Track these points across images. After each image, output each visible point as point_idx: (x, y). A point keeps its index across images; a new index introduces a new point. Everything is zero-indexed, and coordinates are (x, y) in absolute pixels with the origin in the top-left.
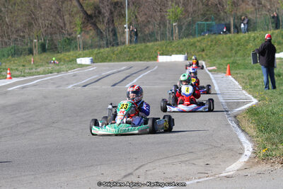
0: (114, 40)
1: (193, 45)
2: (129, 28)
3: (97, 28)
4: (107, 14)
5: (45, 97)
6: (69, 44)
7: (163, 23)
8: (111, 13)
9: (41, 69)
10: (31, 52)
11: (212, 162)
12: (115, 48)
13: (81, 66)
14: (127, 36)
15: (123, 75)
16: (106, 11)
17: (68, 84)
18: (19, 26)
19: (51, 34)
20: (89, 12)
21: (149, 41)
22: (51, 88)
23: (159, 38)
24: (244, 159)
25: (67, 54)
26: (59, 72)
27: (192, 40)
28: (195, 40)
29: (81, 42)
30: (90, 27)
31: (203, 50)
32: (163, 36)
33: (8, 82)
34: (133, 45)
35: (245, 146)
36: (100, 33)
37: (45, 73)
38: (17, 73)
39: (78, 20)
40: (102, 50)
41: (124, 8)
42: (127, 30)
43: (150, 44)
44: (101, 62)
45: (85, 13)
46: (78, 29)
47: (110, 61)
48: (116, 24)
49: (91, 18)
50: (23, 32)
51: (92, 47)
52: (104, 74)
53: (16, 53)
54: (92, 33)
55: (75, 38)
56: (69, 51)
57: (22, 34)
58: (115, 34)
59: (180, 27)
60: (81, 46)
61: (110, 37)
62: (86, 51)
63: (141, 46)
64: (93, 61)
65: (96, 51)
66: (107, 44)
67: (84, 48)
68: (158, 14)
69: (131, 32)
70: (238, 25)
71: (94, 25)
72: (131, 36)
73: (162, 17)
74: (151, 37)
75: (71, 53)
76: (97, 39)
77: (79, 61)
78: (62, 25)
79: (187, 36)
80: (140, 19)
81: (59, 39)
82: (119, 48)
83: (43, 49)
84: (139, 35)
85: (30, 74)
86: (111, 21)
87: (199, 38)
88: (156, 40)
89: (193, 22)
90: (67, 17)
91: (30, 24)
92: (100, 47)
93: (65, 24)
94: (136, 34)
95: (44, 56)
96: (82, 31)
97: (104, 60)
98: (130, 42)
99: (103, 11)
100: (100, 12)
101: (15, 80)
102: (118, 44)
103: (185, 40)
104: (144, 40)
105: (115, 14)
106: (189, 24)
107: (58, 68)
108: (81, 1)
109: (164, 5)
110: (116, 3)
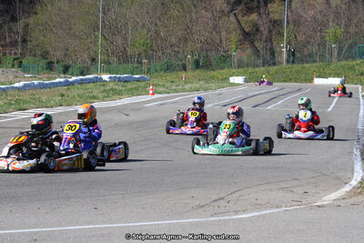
0: (271, 59)
1: (352, 68)
2: (286, 47)
3: (255, 46)
4: (266, 33)
6: (225, 61)
7: (323, 44)
8: (270, 31)
9: (187, 87)
10: (185, 69)
11: (311, 191)
12: (271, 68)
13: (233, 85)
14: (285, 56)
16: (264, 30)
17: (209, 103)
18: (174, 40)
19: (207, 51)
20: (247, 30)
21: (307, 62)
23: (317, 60)
24: (347, 188)
25: (221, 71)
27: (351, 63)
28: (354, 63)
29: (236, 61)
30: (247, 45)
31: (362, 74)
32: (322, 57)
33: (149, 97)
35: (355, 174)
36: (256, 52)
38: (162, 89)
39: (235, 37)
40: (257, 69)
41: (282, 27)
42: (284, 50)
43: (306, 65)
45: (243, 30)
46: (234, 46)
48: (274, 43)
49: (248, 36)
50: (178, 47)
51: (247, 65)
52: (251, 94)
53: (169, 68)
54: (249, 51)
55: (231, 56)
56: (223, 68)
57: (176, 49)
58: (273, 54)
59: (340, 49)
60: (236, 65)
61: (268, 57)
62: (241, 70)
63: (297, 67)
64: (246, 81)
65: (250, 70)
66: (264, 63)
67: (239, 67)
68: (318, 34)
69: (288, 51)
71: (252, 42)
72: (288, 56)
73: (323, 37)
74: (310, 58)
75: (225, 71)
76: (254, 58)
77: (232, 80)
78: (218, 41)
79: (346, 59)
80: (299, 39)
81: (212, 55)
82: (275, 68)
83: (197, 65)
85: (176, 91)
86: (269, 40)
87: (359, 62)
88: (315, 61)
89: (355, 44)
90: (224, 34)
91: (186, 40)
92: (257, 66)
93: (221, 40)
94: (293, 54)
96: (237, 48)
98: (288, 61)
99: (262, 28)
100: (258, 30)
101: (157, 96)
102: (274, 64)
103: (343, 63)
104: (302, 61)
105: (274, 33)
106: (351, 47)
107: (207, 85)
108: (240, 17)
109: (324, 25)
110: (275, 22)
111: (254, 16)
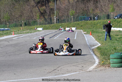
0: (50, 22)
1: (78, 24)
2: (56, 18)
3: (45, 18)
4: (48, 13)
5: (26, 42)
6: (35, 23)
7: (68, 16)
8: (50, 12)
9: (24, 32)
10: (21, 25)
11: (84, 66)
12: (51, 25)
13: (39, 31)
15: (53, 34)
16: (48, 12)
17: (34, 37)
18: (17, 16)
19: (28, 19)
20: (42, 12)
21: (63, 22)
22: (28, 38)
23: (66, 22)
24: (95, 65)
25: (34, 26)
26: (31, 33)
27: (78, 22)
28: (79, 22)
29: (39, 23)
30: (42, 17)
31: (82, 26)
32: (68, 21)
33: (13, 36)
34: (57, 24)
35: (96, 60)
36: (45, 19)
37: (26, 33)
38: (16, 33)
39: (38, 14)
40: (46, 25)
41: (54, 11)
42: (55, 18)
43: (63, 24)
44: (46, 30)
45: (41, 12)
46: (38, 18)
47: (49, 29)
48: (51, 16)
49: (42, 14)
50: (19, 18)
51: (43, 24)
52: (47, 34)
53: (16, 26)
54: (43, 19)
55: (37, 21)
56: (34, 25)
57: (18, 19)
58: (51, 20)
59: (74, 18)
60: (39, 24)
62: (41, 26)
63: (60, 24)
64: (43, 29)
65: (44, 26)
66: (48, 23)
68: (66, 13)
69: (56, 19)
70: (94, 17)
71: (44, 16)
72: (56, 20)
73: (68, 14)
74: (64, 21)
75: (35, 26)
76: (44, 21)
77: (38, 29)
78: (32, 16)
79: (76, 21)
80: (60, 15)
81: (31, 21)
82: (52, 25)
83: (26, 24)
84: (60, 20)
85: (21, 33)
86: (50, 15)
87: (80, 22)
88: (65, 22)
89: (79, 16)
90: (34, 13)
91: (21, 16)
92: (46, 24)
93: (33, 16)
94: (58, 20)
95: (26, 27)
97: (47, 29)
98: (56, 22)
100: (46, 12)
101: (15, 35)
102: (52, 23)
103: (75, 22)
104: (61, 22)
105: (51, 13)
106: (77, 17)
107: (31, 31)
108: (39, 8)
109: (68, 10)
110: (52, 9)
111: (44, 7)
